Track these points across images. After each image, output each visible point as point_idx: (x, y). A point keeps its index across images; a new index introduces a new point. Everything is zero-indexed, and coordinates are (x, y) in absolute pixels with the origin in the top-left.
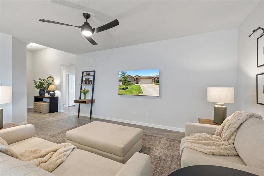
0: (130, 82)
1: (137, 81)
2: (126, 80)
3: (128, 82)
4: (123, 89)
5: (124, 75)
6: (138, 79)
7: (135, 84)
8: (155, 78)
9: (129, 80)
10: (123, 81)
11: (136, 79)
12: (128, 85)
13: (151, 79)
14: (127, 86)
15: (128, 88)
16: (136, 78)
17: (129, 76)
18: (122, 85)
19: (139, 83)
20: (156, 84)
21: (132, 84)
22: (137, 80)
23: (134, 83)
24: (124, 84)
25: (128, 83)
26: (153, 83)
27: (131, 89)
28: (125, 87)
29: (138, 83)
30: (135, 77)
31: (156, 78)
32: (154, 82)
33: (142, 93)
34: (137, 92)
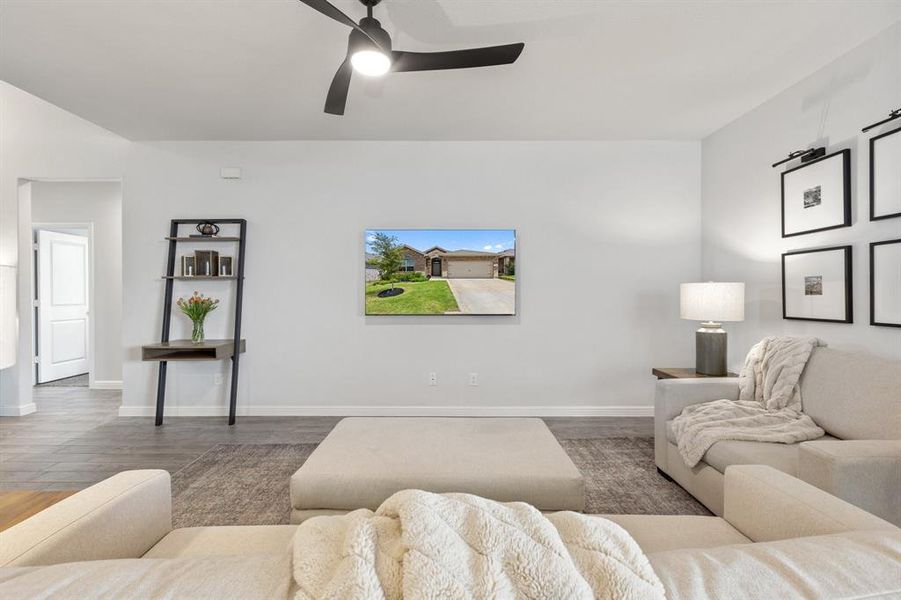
0: (411, 269)
1: (436, 267)
2: (392, 262)
3: (404, 269)
4: (383, 294)
5: (388, 245)
6: (440, 261)
7: (429, 277)
8: (501, 260)
9: (406, 264)
10: (382, 266)
11: (434, 260)
12: (403, 280)
13: (489, 263)
14: (397, 285)
15: (401, 291)
16: (432, 256)
17: (406, 248)
18: (378, 279)
19: (444, 273)
20: (506, 279)
21: (418, 276)
22: (437, 264)
23: (424, 274)
24: (385, 278)
25: (402, 273)
26: (496, 274)
27: (413, 293)
28: (388, 286)
29: (440, 275)
30: (428, 252)
31: (508, 260)
32: (501, 272)
33: (457, 307)
34: (438, 305)
